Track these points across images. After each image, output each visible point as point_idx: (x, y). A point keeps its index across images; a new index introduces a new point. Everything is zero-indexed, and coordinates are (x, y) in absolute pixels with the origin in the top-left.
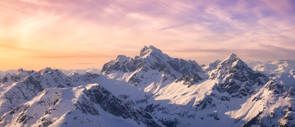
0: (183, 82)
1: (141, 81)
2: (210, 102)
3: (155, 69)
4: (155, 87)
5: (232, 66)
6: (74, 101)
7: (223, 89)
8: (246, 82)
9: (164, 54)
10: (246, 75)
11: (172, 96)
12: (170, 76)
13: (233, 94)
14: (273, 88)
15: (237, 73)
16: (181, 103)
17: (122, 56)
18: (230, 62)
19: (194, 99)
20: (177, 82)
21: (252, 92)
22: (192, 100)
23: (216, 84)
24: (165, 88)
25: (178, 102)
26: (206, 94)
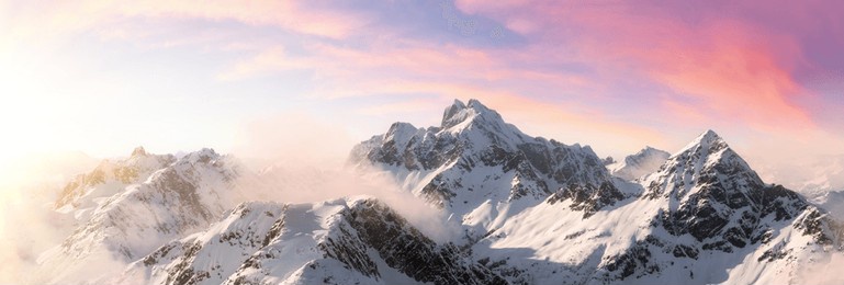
0: (569, 202)
1: (454, 195)
2: (644, 260)
3: (493, 165)
4: (494, 214)
5: (708, 165)
6: (319, 237)
7: (682, 225)
8: (744, 209)
9: (506, 125)
10: (744, 190)
11: (540, 239)
12: (533, 184)
13: (708, 241)
14: (817, 229)
15: (719, 184)
16: (564, 259)
17: (403, 125)
18: (702, 152)
19: (602, 248)
20: (552, 201)
21: (758, 239)
22: (595, 251)
23: (662, 212)
24: (521, 216)
25: (558, 258)
26: (634, 237)
